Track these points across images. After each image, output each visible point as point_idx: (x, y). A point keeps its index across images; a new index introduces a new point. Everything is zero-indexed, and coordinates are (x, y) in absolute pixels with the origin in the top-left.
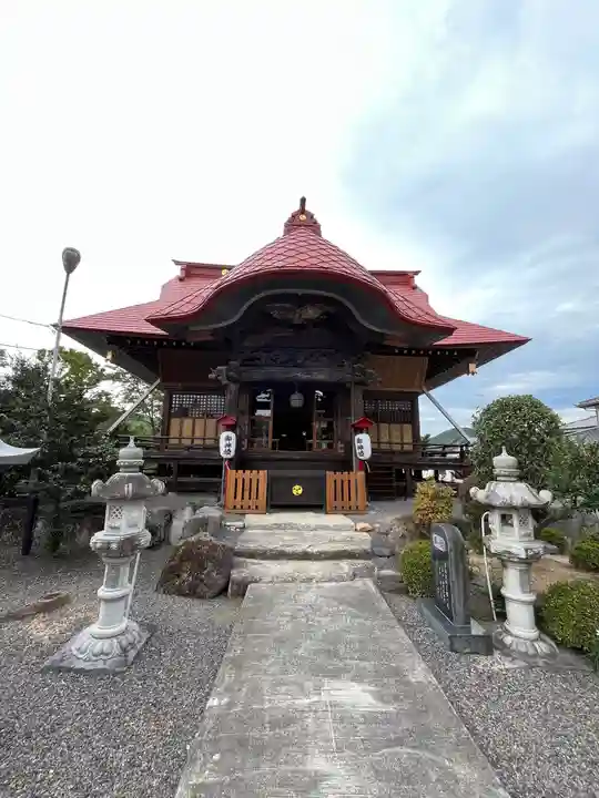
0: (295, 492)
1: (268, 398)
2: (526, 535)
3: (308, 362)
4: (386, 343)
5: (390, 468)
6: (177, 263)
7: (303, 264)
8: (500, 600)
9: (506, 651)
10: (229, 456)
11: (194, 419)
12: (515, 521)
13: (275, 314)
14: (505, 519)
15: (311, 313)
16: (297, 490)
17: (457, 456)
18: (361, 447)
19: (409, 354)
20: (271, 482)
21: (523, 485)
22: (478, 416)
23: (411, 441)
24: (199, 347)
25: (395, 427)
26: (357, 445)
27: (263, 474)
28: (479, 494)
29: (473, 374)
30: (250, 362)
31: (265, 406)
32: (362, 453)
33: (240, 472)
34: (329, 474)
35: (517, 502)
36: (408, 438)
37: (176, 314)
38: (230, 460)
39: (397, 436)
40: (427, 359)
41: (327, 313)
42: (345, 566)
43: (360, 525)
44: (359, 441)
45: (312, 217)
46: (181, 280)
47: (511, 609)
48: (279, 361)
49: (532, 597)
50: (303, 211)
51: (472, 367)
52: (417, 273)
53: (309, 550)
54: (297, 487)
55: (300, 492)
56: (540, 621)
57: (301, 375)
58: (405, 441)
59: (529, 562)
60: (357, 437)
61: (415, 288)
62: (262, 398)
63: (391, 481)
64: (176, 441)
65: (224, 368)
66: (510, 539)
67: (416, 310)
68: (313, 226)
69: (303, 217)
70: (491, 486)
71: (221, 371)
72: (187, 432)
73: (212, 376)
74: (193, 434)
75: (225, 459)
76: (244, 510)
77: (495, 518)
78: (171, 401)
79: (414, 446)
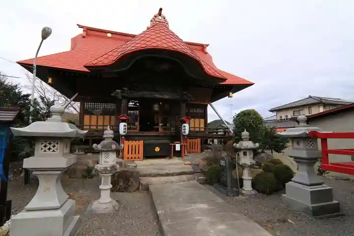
0: (156, 150)
1: (133, 105)
2: (251, 158)
3: (161, 89)
6: (80, 26)
7: (165, 46)
8: (241, 180)
9: (243, 194)
11: (97, 115)
12: (248, 154)
14: (245, 154)
16: (157, 149)
17: (223, 133)
18: (185, 129)
19: (205, 87)
20: (145, 145)
21: (250, 142)
22: (235, 117)
23: (203, 127)
25: (197, 120)
26: (183, 128)
27: (141, 142)
28: (238, 145)
29: (231, 97)
32: (185, 132)
33: (131, 141)
35: (249, 147)
36: (202, 125)
37: (100, 64)
38: (124, 136)
39: (197, 124)
40: (212, 90)
42: (184, 177)
43: (186, 163)
44: (184, 126)
45: (164, 18)
46: (84, 37)
47: (245, 182)
48: (147, 89)
49: (251, 178)
50: (160, 14)
51: (231, 94)
52: (207, 45)
53: (168, 172)
55: (159, 150)
56: (254, 185)
58: (201, 127)
59: (251, 166)
61: (206, 53)
64: (88, 127)
65: (118, 91)
66: (246, 160)
67: (211, 69)
68: (165, 23)
69: (160, 17)
70: (241, 142)
72: (94, 122)
73: (113, 94)
74: (97, 124)
75: (122, 136)
76: (132, 160)
77: (241, 154)
78: (84, 106)
79: (205, 129)
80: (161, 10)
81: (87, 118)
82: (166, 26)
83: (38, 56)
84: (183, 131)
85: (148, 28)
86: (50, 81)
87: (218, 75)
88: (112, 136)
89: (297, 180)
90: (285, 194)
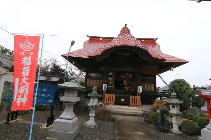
0: (122, 100)
1: (112, 74)
2: (178, 110)
5: (147, 96)
6: (88, 36)
7: (127, 44)
8: (172, 124)
11: (93, 80)
12: (175, 107)
16: (123, 100)
18: (140, 89)
19: (154, 64)
21: (177, 99)
25: (149, 85)
26: (138, 89)
27: (114, 95)
29: (172, 70)
31: (111, 77)
32: (139, 91)
33: (108, 94)
34: (131, 96)
36: (153, 88)
38: (105, 91)
39: (149, 87)
40: (159, 66)
43: (139, 109)
44: (139, 88)
45: (128, 29)
46: (89, 41)
47: (174, 125)
50: (126, 27)
51: (172, 68)
52: (157, 39)
53: (127, 113)
54: (122, 99)
56: (180, 128)
60: (138, 87)
61: (156, 44)
62: (110, 74)
64: (89, 85)
65: (103, 67)
66: (174, 111)
67: (155, 54)
68: (128, 31)
69: (126, 29)
70: (170, 99)
73: (101, 69)
74: (93, 84)
75: (104, 91)
76: (109, 104)
77: (171, 106)
78: (87, 75)
79: (154, 90)
80: (126, 25)
81: (88, 81)
82: (129, 33)
83: (69, 52)
84: (138, 91)
85: (119, 35)
86: (73, 63)
87: (160, 57)
88: (97, 90)
89: (209, 128)
90: (201, 136)
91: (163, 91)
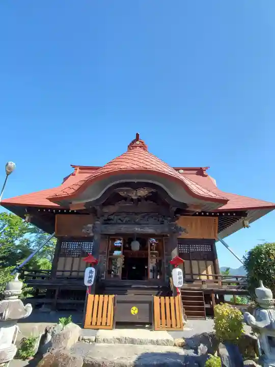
0: (132, 312)
1: (121, 243)
3: (142, 222)
4: (187, 209)
5: (201, 294)
6: (73, 167)
10: (90, 285)
11: (73, 258)
13: (122, 194)
15: (142, 192)
16: (134, 310)
19: (205, 215)
24: (78, 213)
25: (202, 263)
30: (107, 222)
31: (118, 248)
33: (97, 296)
34: (156, 298)
37: (64, 195)
39: (203, 269)
40: (217, 218)
41: (152, 192)
45: (143, 143)
48: (124, 221)
50: (137, 139)
51: (246, 223)
52: (207, 168)
54: (134, 308)
55: (136, 312)
57: (137, 229)
58: (209, 273)
60: (174, 270)
61: (206, 176)
62: (118, 243)
63: (202, 304)
64: (60, 273)
65: (90, 225)
68: (143, 147)
69: (138, 142)
71: (90, 228)
72: (68, 268)
73: (84, 230)
74: (72, 269)
75: (88, 286)
78: (61, 246)
80: (137, 135)
81: (62, 260)
82: (144, 149)
91: (237, 278)
